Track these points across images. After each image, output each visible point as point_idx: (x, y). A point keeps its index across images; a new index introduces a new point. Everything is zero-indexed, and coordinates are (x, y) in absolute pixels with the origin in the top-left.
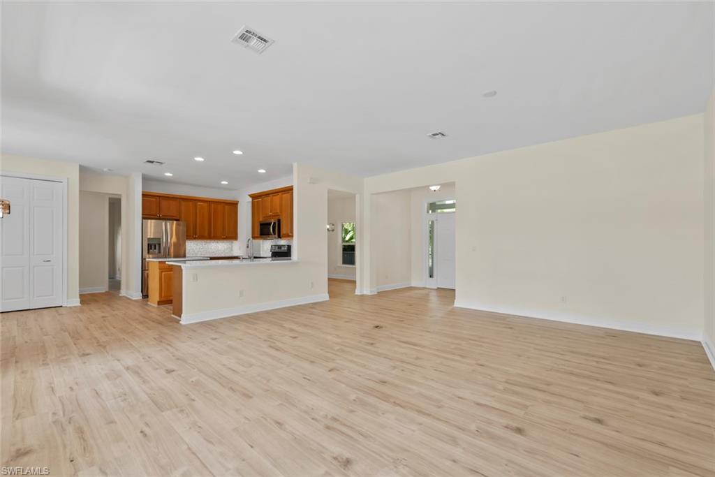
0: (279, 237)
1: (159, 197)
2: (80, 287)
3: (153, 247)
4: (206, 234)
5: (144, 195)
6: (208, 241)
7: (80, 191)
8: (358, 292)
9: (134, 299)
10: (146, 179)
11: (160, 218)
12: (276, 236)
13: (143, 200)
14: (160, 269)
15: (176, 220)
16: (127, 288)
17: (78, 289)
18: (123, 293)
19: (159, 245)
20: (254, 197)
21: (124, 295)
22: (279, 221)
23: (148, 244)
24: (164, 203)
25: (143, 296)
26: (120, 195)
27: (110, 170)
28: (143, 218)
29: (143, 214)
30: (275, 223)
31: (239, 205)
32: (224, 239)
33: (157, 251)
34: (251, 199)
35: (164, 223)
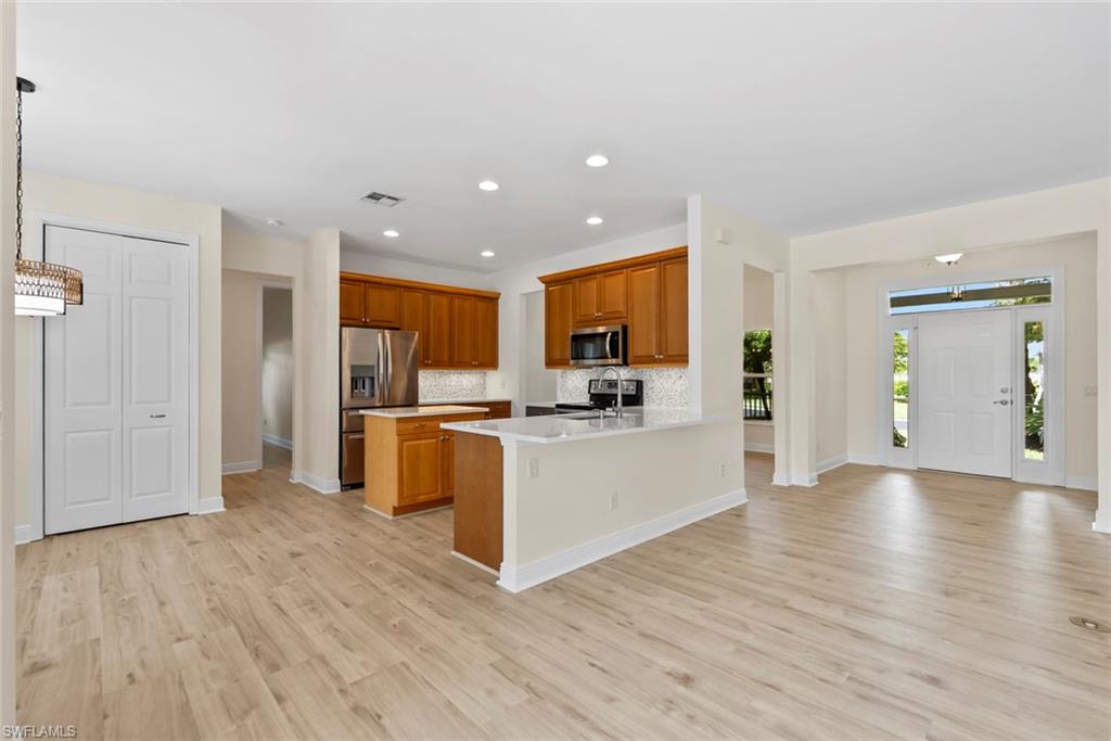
0: (625, 363)
1: (365, 282)
2: (223, 463)
3: (360, 384)
4: (446, 358)
5: (344, 279)
6: (446, 371)
7: (223, 269)
8: (779, 479)
9: (324, 492)
10: (348, 246)
11: (366, 326)
12: (620, 361)
13: (341, 288)
14: (398, 435)
15: (390, 329)
16: (307, 466)
17: (220, 465)
18: (297, 476)
19: (373, 379)
20: (549, 281)
21: (300, 481)
22: (625, 328)
23: (352, 379)
24: (374, 294)
25: (342, 485)
26: (290, 279)
27: (280, 223)
28: (342, 325)
29: (341, 318)
30: (615, 334)
31: (500, 300)
32: (476, 367)
33: (367, 392)
34: (543, 286)
35: (380, 335)
